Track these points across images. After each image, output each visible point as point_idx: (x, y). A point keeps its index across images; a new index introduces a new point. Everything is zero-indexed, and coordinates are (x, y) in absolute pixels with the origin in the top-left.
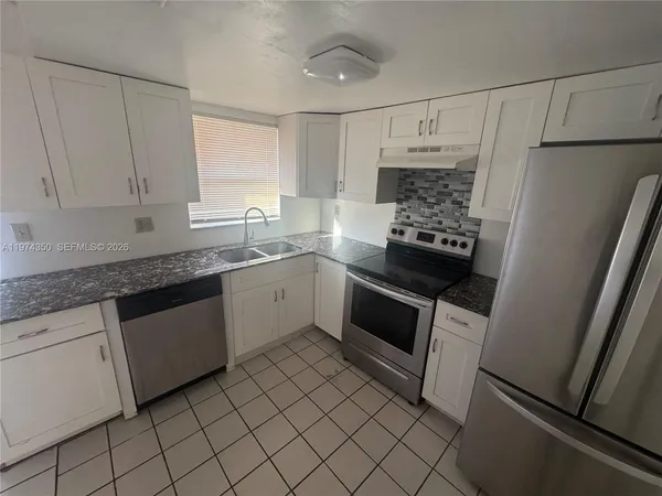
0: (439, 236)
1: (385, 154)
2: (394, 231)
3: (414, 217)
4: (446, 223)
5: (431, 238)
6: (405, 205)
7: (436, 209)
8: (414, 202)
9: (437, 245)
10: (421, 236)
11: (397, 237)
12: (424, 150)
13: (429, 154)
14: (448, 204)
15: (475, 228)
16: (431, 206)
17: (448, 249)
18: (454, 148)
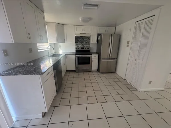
0: (85, 48)
1: (76, 34)
2: (77, 48)
3: (79, 45)
4: (85, 45)
5: (83, 48)
6: (77, 44)
7: (83, 44)
8: (79, 43)
9: (85, 49)
10: (82, 48)
11: (78, 49)
12: (83, 33)
13: (84, 34)
14: (84, 43)
15: (89, 46)
16: (82, 43)
17: (87, 49)
18: (88, 33)
